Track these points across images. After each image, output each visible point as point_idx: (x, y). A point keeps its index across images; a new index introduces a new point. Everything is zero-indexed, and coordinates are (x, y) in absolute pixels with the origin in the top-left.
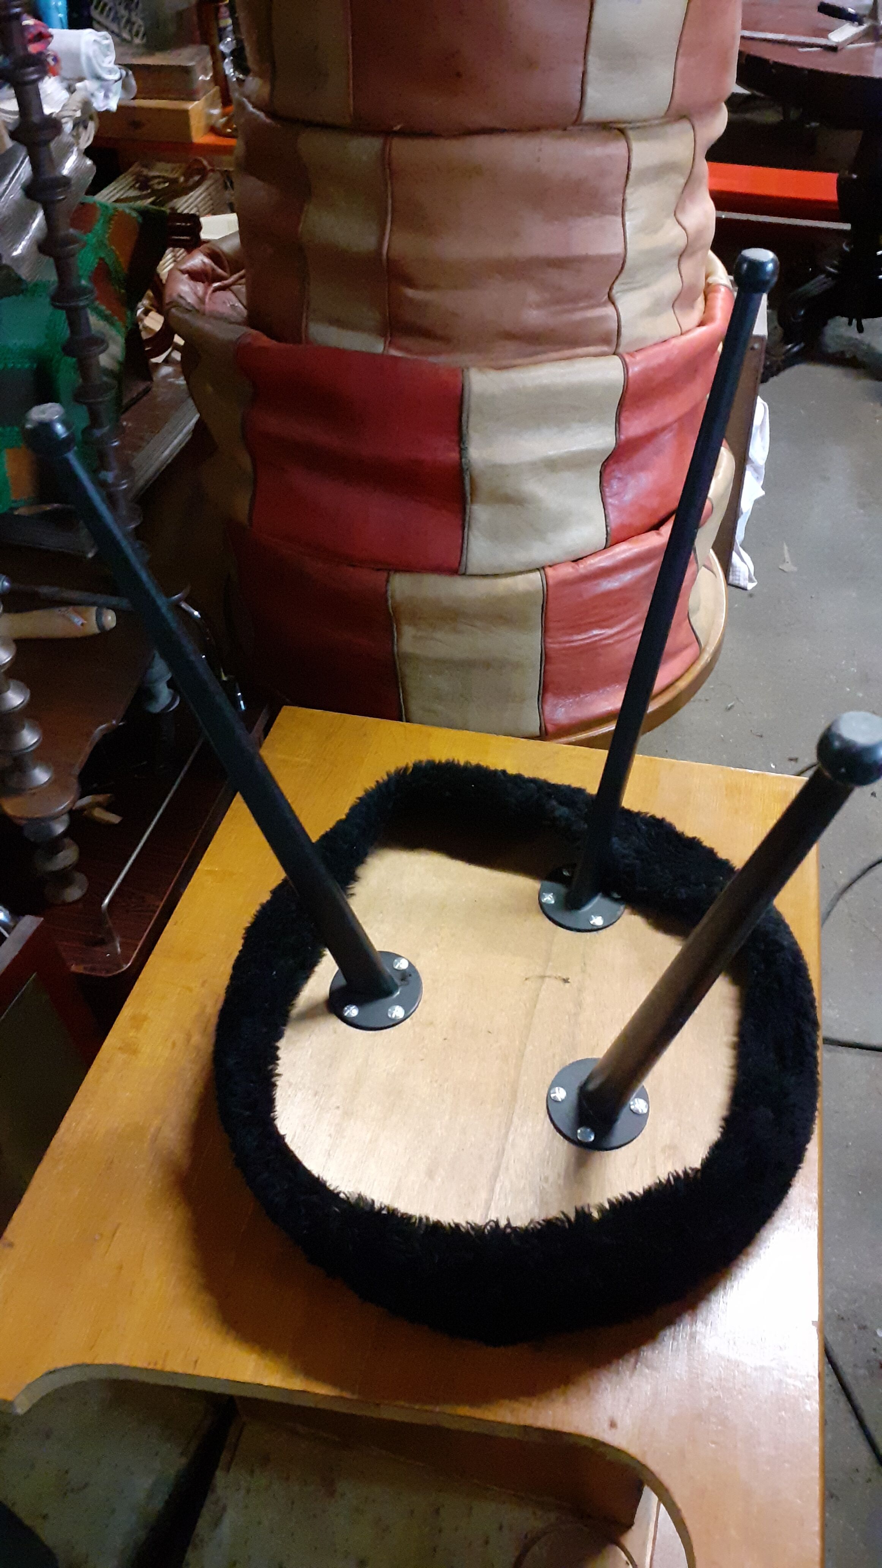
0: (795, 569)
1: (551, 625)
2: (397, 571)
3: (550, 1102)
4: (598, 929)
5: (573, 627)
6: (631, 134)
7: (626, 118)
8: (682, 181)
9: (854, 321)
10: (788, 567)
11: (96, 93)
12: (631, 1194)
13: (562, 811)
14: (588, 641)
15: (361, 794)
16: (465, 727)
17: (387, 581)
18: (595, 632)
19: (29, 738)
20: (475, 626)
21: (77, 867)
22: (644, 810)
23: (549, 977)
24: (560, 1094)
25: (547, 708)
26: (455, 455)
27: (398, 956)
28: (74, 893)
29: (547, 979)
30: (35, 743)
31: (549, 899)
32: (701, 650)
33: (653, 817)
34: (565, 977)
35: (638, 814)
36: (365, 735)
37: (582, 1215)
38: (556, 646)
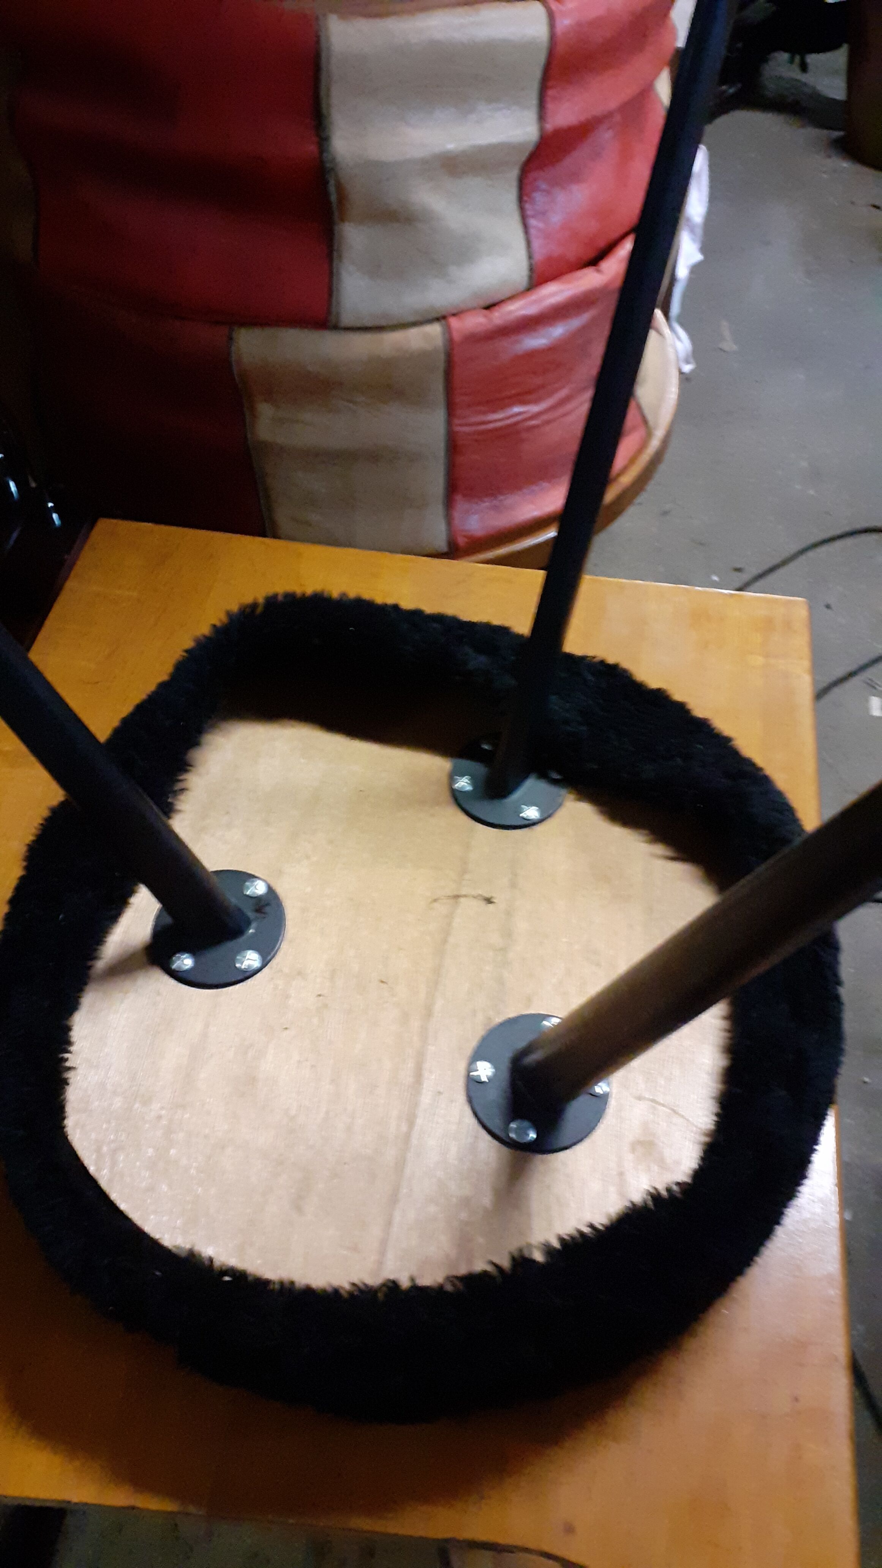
0: (735, 347)
1: (458, 399)
2: (243, 324)
3: (473, 1084)
4: (530, 824)
5: (488, 402)
9: (797, 59)
10: (729, 345)
12: (592, 1226)
13: (477, 661)
14: (509, 422)
15: (189, 644)
16: (349, 543)
17: (231, 339)
18: (517, 409)
20: (355, 403)
22: (590, 652)
23: (465, 896)
24: (484, 1070)
25: (457, 514)
26: (312, 148)
27: (252, 877)
29: (462, 900)
31: (464, 783)
32: (649, 435)
33: (602, 663)
34: (487, 895)
35: (583, 658)
37: (521, 1262)
38: (466, 429)
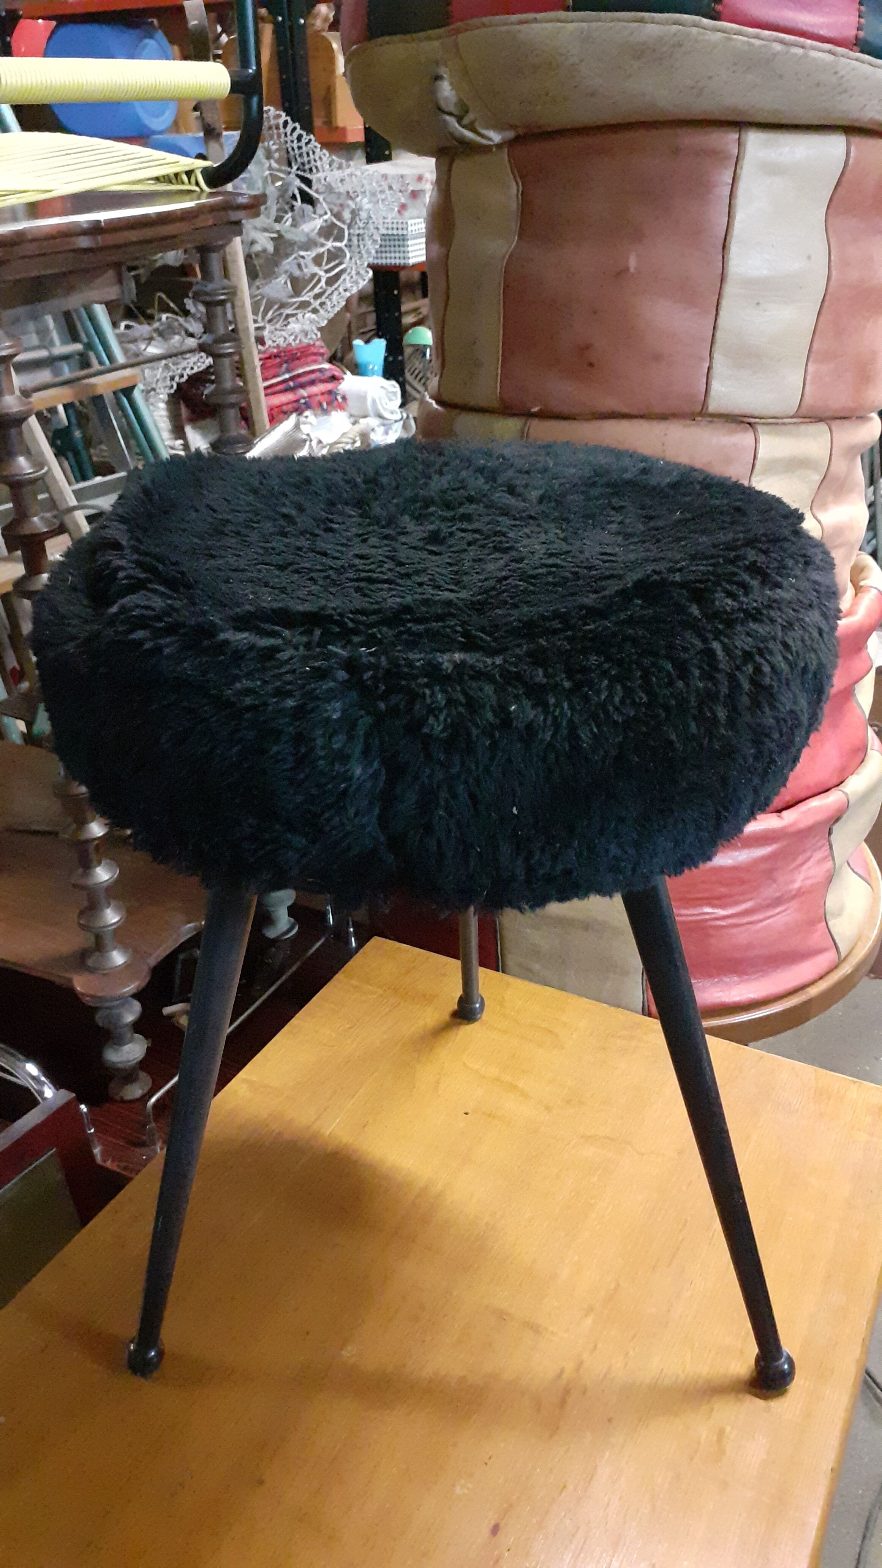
5: (680, 900)
6: (760, 428)
7: (756, 414)
8: (818, 478)
11: (376, 428)
18: (706, 910)
19: (112, 917)
21: (143, 1064)
28: (134, 1091)
30: (115, 923)
32: (840, 960)
36: (444, 975)
